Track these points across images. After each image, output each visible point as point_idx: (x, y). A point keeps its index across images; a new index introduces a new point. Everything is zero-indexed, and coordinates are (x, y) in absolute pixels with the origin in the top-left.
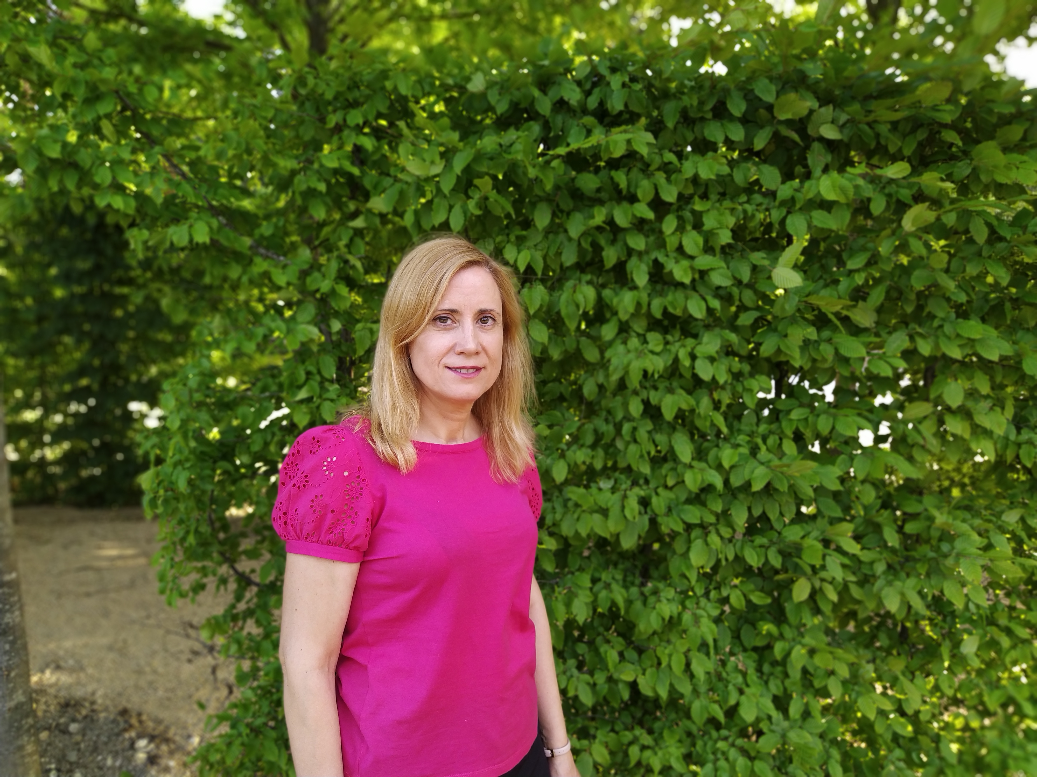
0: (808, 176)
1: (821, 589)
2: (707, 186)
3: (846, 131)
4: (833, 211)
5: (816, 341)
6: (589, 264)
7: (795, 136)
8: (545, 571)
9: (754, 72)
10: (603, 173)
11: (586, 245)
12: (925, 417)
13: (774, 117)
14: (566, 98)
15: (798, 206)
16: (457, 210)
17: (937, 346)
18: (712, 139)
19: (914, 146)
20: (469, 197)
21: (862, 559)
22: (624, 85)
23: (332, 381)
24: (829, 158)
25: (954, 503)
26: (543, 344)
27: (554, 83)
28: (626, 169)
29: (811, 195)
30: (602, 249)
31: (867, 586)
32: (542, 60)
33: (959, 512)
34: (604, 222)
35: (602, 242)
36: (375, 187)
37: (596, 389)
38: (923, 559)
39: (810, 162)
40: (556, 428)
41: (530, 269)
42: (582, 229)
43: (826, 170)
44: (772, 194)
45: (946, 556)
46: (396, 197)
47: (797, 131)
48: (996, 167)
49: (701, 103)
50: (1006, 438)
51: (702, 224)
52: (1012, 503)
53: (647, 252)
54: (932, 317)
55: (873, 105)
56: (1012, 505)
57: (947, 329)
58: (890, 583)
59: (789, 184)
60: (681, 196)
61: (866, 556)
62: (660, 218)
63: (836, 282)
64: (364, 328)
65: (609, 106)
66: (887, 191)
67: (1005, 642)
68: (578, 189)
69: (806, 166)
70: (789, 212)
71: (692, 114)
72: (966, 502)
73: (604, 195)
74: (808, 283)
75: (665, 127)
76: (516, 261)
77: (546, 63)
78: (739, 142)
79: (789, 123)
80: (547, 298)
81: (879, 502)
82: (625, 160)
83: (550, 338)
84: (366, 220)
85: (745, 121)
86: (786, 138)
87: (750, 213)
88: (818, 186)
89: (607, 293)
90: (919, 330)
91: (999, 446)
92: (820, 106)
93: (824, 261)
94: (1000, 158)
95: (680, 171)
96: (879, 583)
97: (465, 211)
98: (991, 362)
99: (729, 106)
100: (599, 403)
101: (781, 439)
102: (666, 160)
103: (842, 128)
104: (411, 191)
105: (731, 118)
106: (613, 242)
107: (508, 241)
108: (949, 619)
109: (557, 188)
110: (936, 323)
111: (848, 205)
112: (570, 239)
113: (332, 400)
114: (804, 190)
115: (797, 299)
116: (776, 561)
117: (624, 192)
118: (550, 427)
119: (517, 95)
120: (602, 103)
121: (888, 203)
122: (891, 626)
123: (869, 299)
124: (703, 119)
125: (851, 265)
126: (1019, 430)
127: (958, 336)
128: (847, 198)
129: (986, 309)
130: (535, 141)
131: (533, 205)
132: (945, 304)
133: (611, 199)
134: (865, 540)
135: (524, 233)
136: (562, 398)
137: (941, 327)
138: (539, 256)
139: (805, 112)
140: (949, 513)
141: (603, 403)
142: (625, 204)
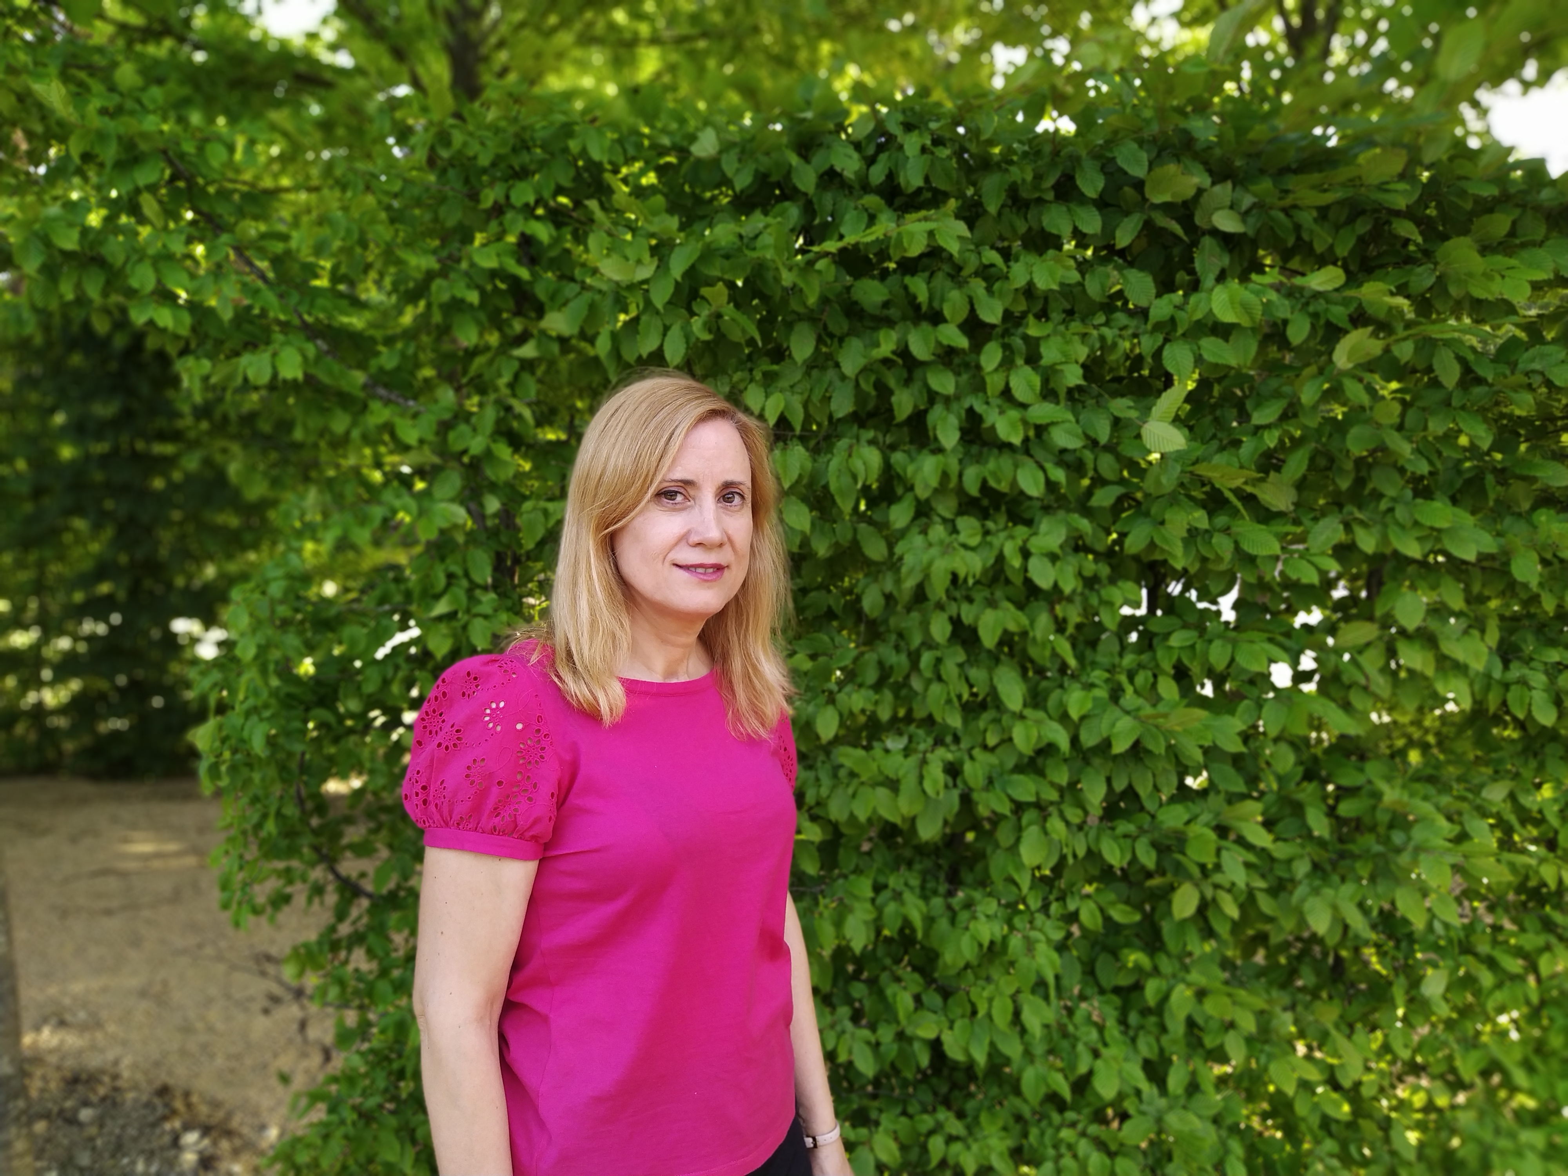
0: (1194, 286)
1: (1214, 900)
2: (1046, 299)
3: (1251, 220)
4: (1232, 338)
5: (1207, 531)
6: (872, 415)
7: (1176, 228)
8: (804, 873)
9: (1116, 132)
10: (892, 280)
11: (867, 386)
12: (1368, 645)
13: (1145, 200)
14: (838, 169)
15: (1180, 331)
16: (675, 332)
17: (1385, 539)
18: (1054, 231)
19: (1352, 242)
20: (692, 314)
21: (1276, 854)
22: (924, 150)
23: (485, 588)
24: (1225, 260)
25: (1410, 771)
26: (803, 533)
27: (820, 145)
28: (926, 274)
29: (1198, 315)
30: (891, 392)
31: (1283, 895)
32: (802, 110)
33: (1418, 786)
34: (894, 352)
35: (892, 383)
36: (553, 297)
37: (882, 601)
38: (1365, 855)
39: (1197, 265)
40: (822, 659)
41: (783, 422)
42: (862, 362)
43: (1221, 278)
44: (1143, 313)
45: (1398, 851)
46: (585, 312)
47: (1179, 220)
48: (1470, 275)
49: (1038, 177)
50: (1488, 676)
51: (1039, 357)
52: (1496, 772)
53: (957, 397)
54: (1378, 496)
55: (1291, 181)
56: (1497, 775)
57: (1400, 513)
58: (1316, 891)
59: (1166, 297)
60: (1007, 315)
61: (1280, 851)
62: (977, 346)
63: (1237, 444)
64: (534, 509)
65: (902, 181)
66: (1311, 309)
67: (1487, 978)
68: (856, 303)
69: (1192, 272)
70: (1167, 340)
71: (1024, 194)
72: (1429, 771)
73: (893, 312)
74: (1194, 444)
75: (985, 212)
76: (763, 409)
77: (809, 115)
78: (1094, 236)
79: (1167, 208)
80: (809, 465)
81: (1300, 770)
82: (925, 261)
83: (813, 524)
84: (539, 346)
85: (1102, 204)
86: (1163, 231)
87: (1109, 341)
88: (1209, 300)
89: (898, 457)
90: (1358, 515)
91: (1477, 687)
92: (1214, 184)
93: (1218, 413)
94: (1477, 262)
95: (1007, 278)
96: (1300, 891)
97: (687, 335)
98: (1465, 562)
99: (1079, 182)
100: (886, 621)
101: (1155, 676)
102: (985, 261)
103: (1245, 215)
104: (607, 304)
105: (1082, 199)
106: (907, 382)
107: (752, 380)
108: (1404, 945)
109: (824, 300)
110: (1384, 505)
111: (1254, 330)
112: (843, 378)
113: (486, 617)
114: (1189, 307)
115: (1178, 468)
116: (1148, 859)
117: (924, 308)
118: (813, 657)
119: (765, 162)
120: (891, 176)
121: (1313, 327)
122: (1318, 956)
123: (1284, 470)
124: (1040, 201)
125: (1259, 418)
126: (1506, 664)
127: (1416, 524)
128: (1252, 319)
129: (1458, 484)
130: (792, 230)
131: (789, 326)
132: (1396, 476)
133: (904, 318)
134: (1279, 827)
135: (775, 367)
136: (831, 614)
137: (1391, 510)
138: (797, 403)
139: (1191, 193)
140: (1404, 787)
141: (892, 621)
142: (925, 326)
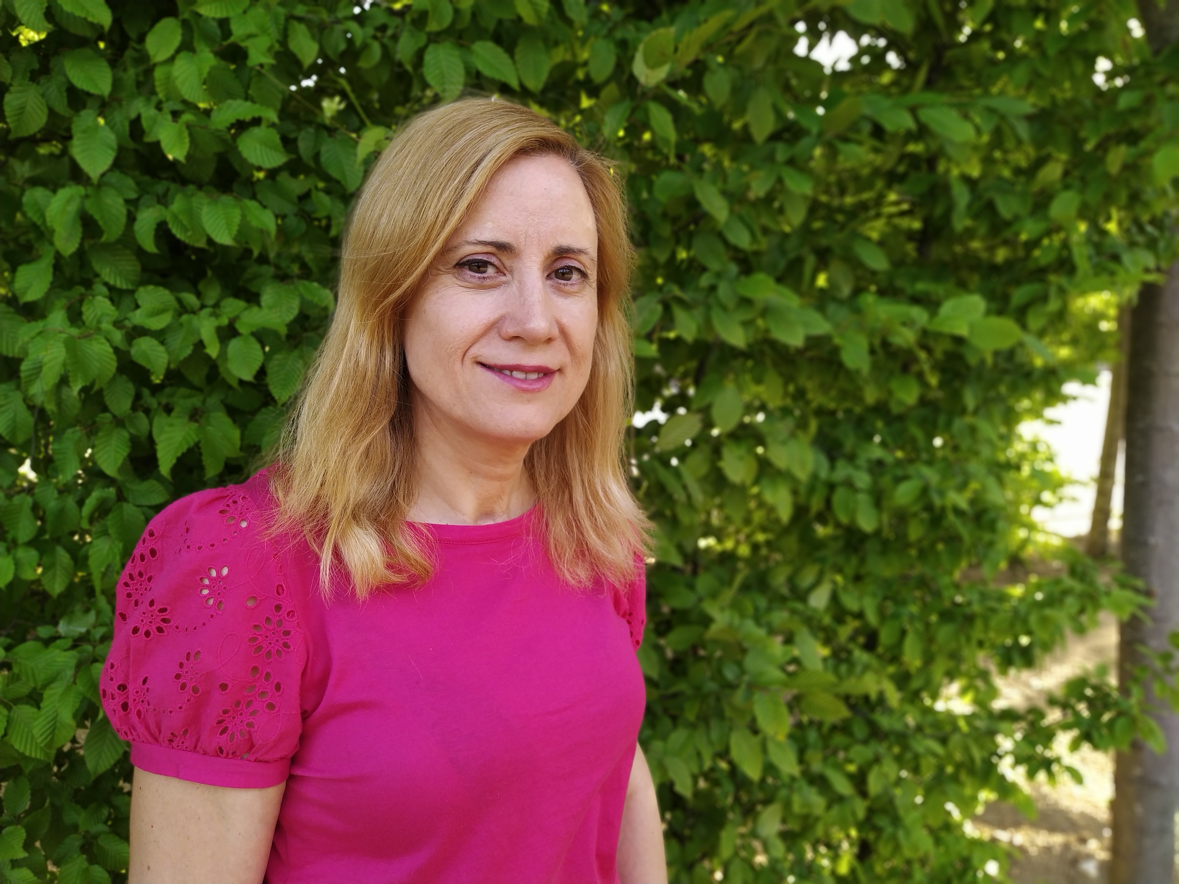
17: (708, 323)
33: (747, 599)
38: (696, 695)
45: (732, 687)
50: (814, 479)
52: (821, 571)
57: (723, 291)
91: (799, 495)
98: (791, 350)
110: (705, 281)
126: (832, 462)
132: (721, 249)
137: (713, 288)
